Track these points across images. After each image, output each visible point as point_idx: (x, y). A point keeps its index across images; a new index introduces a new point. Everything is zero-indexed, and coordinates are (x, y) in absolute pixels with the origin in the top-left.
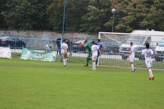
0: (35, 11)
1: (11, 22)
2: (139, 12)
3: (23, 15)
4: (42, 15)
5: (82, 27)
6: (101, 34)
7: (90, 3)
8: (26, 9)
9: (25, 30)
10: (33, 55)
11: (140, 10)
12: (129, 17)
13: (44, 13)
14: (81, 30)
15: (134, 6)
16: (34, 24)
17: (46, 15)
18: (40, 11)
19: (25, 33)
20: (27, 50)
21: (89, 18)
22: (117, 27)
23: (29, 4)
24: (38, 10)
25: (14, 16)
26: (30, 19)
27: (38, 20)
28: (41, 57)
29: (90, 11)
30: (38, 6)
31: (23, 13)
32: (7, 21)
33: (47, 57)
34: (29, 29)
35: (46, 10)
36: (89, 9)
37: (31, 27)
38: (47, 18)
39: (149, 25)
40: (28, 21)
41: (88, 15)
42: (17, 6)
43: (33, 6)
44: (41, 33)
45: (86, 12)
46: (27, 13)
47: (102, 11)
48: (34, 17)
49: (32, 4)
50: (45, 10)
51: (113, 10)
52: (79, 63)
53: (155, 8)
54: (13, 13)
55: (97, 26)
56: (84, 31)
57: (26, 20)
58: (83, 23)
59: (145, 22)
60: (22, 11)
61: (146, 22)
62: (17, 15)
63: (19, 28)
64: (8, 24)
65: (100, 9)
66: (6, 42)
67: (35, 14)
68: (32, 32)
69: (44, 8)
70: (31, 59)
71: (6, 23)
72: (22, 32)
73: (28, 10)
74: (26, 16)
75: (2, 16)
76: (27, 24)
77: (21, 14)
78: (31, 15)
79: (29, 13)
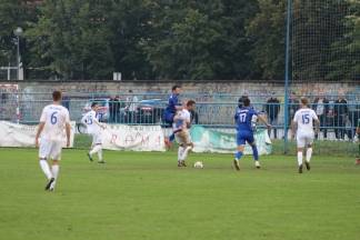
0: (217, 35)
1: (161, 63)
3: (191, 45)
4: (234, 42)
5: (333, 69)
7: (350, 8)
8: (197, 30)
9: (197, 81)
10: (216, 141)
13: (240, 40)
14: (331, 75)
16: (218, 66)
17: (244, 43)
18: (229, 34)
20: (201, 129)
21: (350, 46)
23: (204, 19)
24: (226, 32)
25: (168, 50)
26: (207, 54)
27: (226, 56)
29: (351, 29)
30: (226, 22)
31: (189, 41)
32: (153, 62)
34: (207, 79)
35: (245, 32)
37: (210, 73)
38: (248, 50)
40: (204, 60)
41: (348, 38)
42: (176, 25)
43: (213, 22)
44: (233, 86)
45: (340, 30)
46: (201, 39)
48: (216, 49)
49: (210, 18)
50: (241, 32)
52: (329, 155)
54: (166, 43)
56: (338, 79)
57: (199, 57)
58: (335, 57)
60: (188, 36)
62: (177, 47)
63: (182, 78)
64: (154, 69)
66: (151, 112)
67: (219, 42)
68: (214, 84)
69: (240, 26)
70: (212, 151)
71: (152, 67)
72: (190, 86)
73: (201, 32)
74: (198, 48)
75: (140, 50)
76: (201, 67)
77: (186, 44)
78: (209, 45)
79: (204, 41)
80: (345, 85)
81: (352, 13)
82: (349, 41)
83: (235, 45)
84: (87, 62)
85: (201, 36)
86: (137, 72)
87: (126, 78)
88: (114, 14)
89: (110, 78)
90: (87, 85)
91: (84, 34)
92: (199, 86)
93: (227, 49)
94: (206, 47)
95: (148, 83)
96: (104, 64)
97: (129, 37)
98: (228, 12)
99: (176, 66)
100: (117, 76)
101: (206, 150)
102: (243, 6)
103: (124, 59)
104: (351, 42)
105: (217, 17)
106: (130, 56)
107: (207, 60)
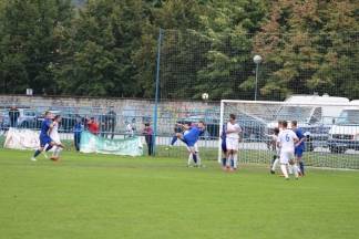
0: (109, 62)
1: (65, 82)
2: (305, 61)
3: (89, 70)
4: (122, 69)
6: (225, 104)
7: (212, 45)
8: (95, 57)
9: (93, 97)
10: (100, 145)
11: (306, 57)
12: (286, 70)
13: (127, 66)
15: (296, 50)
16: (110, 87)
17: (130, 69)
18: (119, 61)
21: (212, 74)
22: (264, 90)
23: (99, 49)
24: (116, 60)
25: (70, 72)
26: (101, 76)
27: (115, 79)
28: (115, 148)
29: (212, 61)
30: (117, 53)
31: (87, 66)
32: (59, 82)
33: (126, 147)
34: (100, 96)
35: (131, 60)
36: (210, 58)
37: (103, 92)
38: (133, 75)
39: (323, 85)
41: (210, 68)
42: (77, 54)
43: (107, 52)
44: (119, 102)
45: (205, 62)
46: (96, 65)
47: (235, 60)
48: (109, 73)
49: (105, 49)
50: (128, 60)
51: (257, 58)
53: (336, 53)
54: (70, 67)
55: (226, 87)
57: (95, 79)
58: (200, 83)
59: (315, 81)
60: (87, 62)
61: (318, 80)
62: (78, 70)
64: (60, 87)
65: (232, 56)
67: (110, 67)
68: (105, 100)
69: (128, 55)
70: (98, 152)
71: (58, 85)
72: (86, 101)
73: (97, 59)
74: (95, 71)
75: (49, 72)
76: (96, 87)
77: (85, 69)
78: (103, 69)
79: (99, 66)
81: (214, 48)
82: (211, 70)
83: (123, 70)
84: (8, 79)
85: (97, 62)
86: (45, 88)
87: (37, 93)
88: (29, 42)
89: (24, 93)
90: (5, 98)
91: (6, 58)
92: (93, 101)
93: (117, 72)
94: (101, 71)
95: (53, 98)
96: (20, 81)
97: (41, 61)
98: (118, 45)
99: (78, 85)
100: (29, 92)
101: (92, 152)
102: (130, 40)
103: (37, 78)
105: (110, 48)
106: (42, 76)
107: (101, 81)
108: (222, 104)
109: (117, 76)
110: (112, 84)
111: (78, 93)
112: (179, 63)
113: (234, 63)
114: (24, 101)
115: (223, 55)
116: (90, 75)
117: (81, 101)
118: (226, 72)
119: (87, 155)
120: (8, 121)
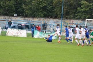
0: (45, 5)
1: (29, 12)
3: (37, 7)
4: (50, 7)
5: (77, 16)
6: (87, 20)
9: (39, 17)
13: (51, 6)
14: (77, 18)
16: (45, 14)
17: (52, 7)
19: (38, 19)
21: (82, 9)
24: (47, 4)
25: (31, 8)
26: (42, 10)
29: (83, 5)
31: (37, 6)
32: (26, 12)
34: (41, 17)
35: (53, 4)
36: (82, 3)
37: (42, 15)
38: (54, 9)
41: (82, 7)
42: (33, 1)
43: (44, 1)
44: (48, 19)
45: (80, 5)
47: (91, 4)
48: (45, 9)
54: (30, 6)
55: (87, 14)
57: (39, 11)
62: (33, 8)
65: (90, 3)
66: (24, 25)
67: (45, 6)
68: (43, 19)
69: (52, 2)
70: (40, 37)
71: (26, 13)
72: (36, 19)
73: (40, 4)
74: (39, 8)
75: (23, 8)
76: (40, 14)
77: (36, 7)
78: (43, 7)
80: (80, 21)
82: (82, 8)
84: (8, 10)
85: (40, 5)
86: (21, 14)
87: (18, 16)
89: (13, 15)
90: (7, 17)
91: (7, 3)
92: (39, 19)
93: (48, 8)
94: (42, 8)
95: (24, 17)
96: (12, 11)
97: (20, 4)
99: (33, 13)
100: (15, 15)
101: (38, 37)
104: (83, 8)
106: (20, 9)
107: (42, 12)
108: (86, 21)
109: (48, 10)
110: (46, 13)
111: (33, 16)
112: (70, 5)
113: (91, 6)
114: (13, 18)
115: (87, 3)
116: (38, 9)
117: (34, 19)
118: (88, 9)
119: (36, 38)
120: (7, 26)
